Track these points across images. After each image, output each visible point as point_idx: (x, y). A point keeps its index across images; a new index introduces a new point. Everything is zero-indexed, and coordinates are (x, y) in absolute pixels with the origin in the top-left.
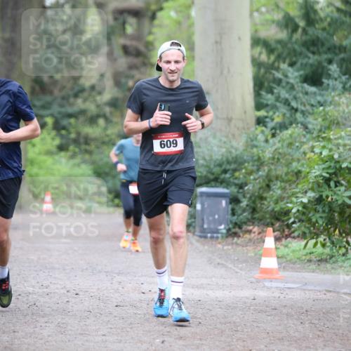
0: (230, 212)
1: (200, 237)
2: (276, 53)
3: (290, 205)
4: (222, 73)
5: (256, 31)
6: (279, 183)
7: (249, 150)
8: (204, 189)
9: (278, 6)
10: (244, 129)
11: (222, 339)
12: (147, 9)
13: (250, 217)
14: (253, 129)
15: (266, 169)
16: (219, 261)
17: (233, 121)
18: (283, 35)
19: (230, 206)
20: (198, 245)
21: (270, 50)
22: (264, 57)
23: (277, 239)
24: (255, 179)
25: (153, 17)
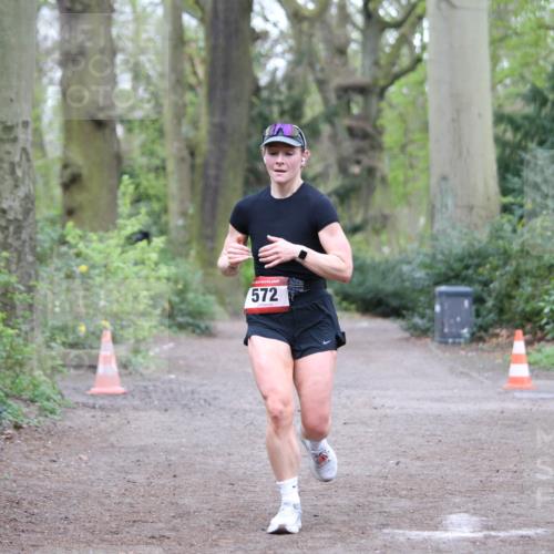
0: (474, 314)
1: (441, 342)
2: (523, 131)
3: (542, 304)
4: (460, 154)
5: (500, 106)
6: (529, 280)
7: (493, 241)
8: (443, 288)
9: (522, 77)
10: (487, 217)
11: (465, 458)
12: (375, 84)
13: (496, 318)
14: (498, 218)
15: (514, 263)
16: (461, 369)
17: (475, 210)
18: (530, 110)
19: (474, 308)
20: (439, 352)
21: (516, 128)
22: (509, 136)
23: (528, 344)
24: (502, 275)
25: (382, 93)
